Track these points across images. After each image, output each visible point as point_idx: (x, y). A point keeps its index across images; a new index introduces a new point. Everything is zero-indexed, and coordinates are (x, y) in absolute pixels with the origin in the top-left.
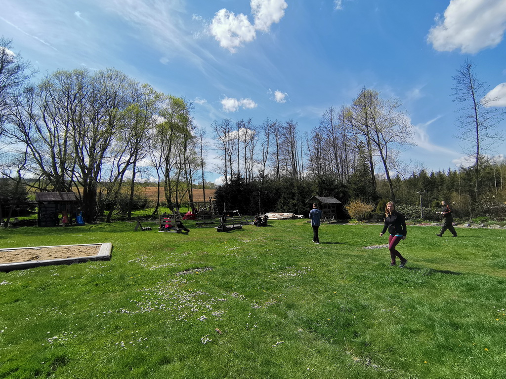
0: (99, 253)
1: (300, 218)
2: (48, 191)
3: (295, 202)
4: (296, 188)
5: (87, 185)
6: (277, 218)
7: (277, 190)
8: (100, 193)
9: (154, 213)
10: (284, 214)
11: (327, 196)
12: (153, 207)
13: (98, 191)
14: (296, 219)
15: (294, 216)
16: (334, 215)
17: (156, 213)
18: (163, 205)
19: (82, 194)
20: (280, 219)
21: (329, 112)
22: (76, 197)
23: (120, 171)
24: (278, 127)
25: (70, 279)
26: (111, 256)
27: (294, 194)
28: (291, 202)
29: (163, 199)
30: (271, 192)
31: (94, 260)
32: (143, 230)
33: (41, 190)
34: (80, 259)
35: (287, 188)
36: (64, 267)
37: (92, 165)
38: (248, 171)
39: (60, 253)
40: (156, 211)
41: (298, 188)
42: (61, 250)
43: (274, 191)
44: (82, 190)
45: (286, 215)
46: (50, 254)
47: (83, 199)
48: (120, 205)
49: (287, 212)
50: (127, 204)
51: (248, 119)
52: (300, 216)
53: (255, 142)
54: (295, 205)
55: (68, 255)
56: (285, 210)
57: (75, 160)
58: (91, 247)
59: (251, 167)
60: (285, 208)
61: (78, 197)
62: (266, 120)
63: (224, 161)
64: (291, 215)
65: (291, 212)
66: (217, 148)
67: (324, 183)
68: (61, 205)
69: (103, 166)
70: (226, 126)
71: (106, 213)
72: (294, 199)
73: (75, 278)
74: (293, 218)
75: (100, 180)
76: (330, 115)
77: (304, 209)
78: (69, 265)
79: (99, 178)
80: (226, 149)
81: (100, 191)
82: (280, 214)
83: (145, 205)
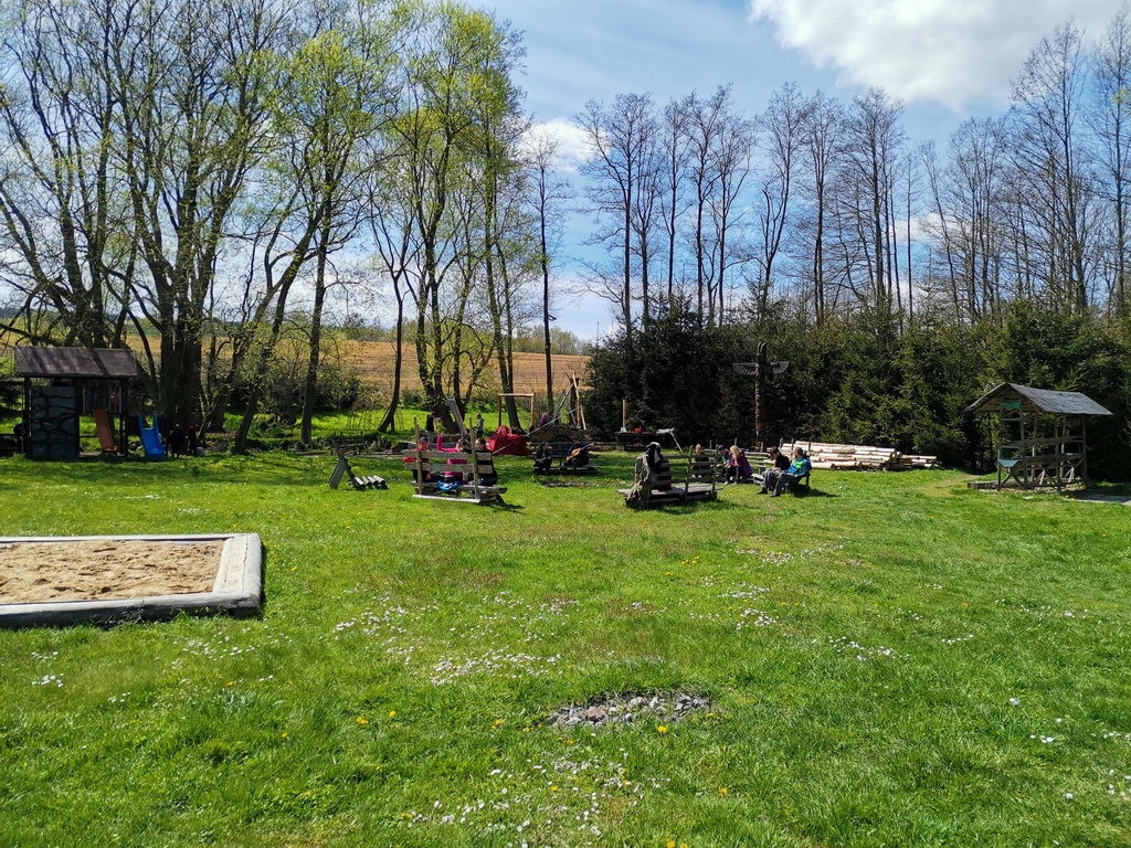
0: (220, 577)
1: (921, 467)
2: (54, 343)
3: (900, 404)
4: (908, 351)
5: (172, 324)
6: (828, 465)
7: (826, 358)
8: (213, 355)
9: (383, 428)
10: (856, 448)
11: (1046, 386)
12: (377, 407)
13: (206, 348)
14: (905, 469)
15: (898, 459)
16: (1074, 462)
17: (389, 428)
18: (412, 401)
19: (157, 360)
20: (843, 468)
21: (1054, 46)
22: (139, 366)
23: (274, 283)
24: (825, 122)
25: (105, 708)
26: (262, 598)
27: (897, 377)
28: (885, 406)
29: (412, 382)
30: (803, 366)
31: (201, 616)
32: (360, 488)
33: (35, 340)
34: (147, 607)
35: (870, 352)
36: (85, 640)
37: (184, 258)
38: (705, 289)
39: (79, 567)
40: (390, 419)
41: (918, 351)
42: (83, 554)
43: (815, 363)
44: (156, 345)
45: (863, 453)
46: (44, 574)
47: (161, 373)
48: (276, 395)
49: (868, 442)
50: (297, 394)
51: (715, 92)
52: (922, 459)
53: (735, 183)
54: (900, 418)
55: (108, 578)
56: (856, 435)
57: (135, 243)
58: (188, 547)
59: (717, 274)
60: (857, 425)
61: (146, 368)
62: (782, 94)
63: (621, 252)
64: (884, 454)
65: (885, 444)
66: (594, 206)
67: (1036, 335)
68: (92, 392)
69: (219, 264)
70: (631, 123)
71: (233, 419)
72: (897, 395)
73: (124, 707)
74: (893, 465)
75: (210, 312)
76: (1058, 59)
77: (938, 434)
78: (106, 627)
79: (207, 302)
80: (628, 204)
81: (213, 349)
82: (839, 447)
83: (353, 399)
